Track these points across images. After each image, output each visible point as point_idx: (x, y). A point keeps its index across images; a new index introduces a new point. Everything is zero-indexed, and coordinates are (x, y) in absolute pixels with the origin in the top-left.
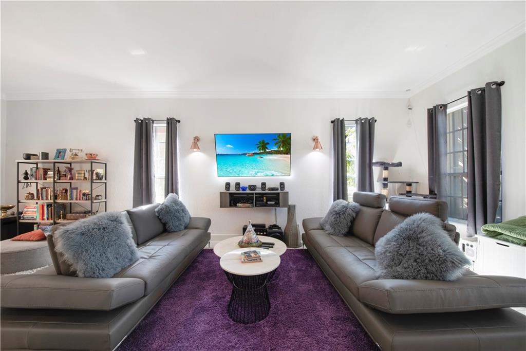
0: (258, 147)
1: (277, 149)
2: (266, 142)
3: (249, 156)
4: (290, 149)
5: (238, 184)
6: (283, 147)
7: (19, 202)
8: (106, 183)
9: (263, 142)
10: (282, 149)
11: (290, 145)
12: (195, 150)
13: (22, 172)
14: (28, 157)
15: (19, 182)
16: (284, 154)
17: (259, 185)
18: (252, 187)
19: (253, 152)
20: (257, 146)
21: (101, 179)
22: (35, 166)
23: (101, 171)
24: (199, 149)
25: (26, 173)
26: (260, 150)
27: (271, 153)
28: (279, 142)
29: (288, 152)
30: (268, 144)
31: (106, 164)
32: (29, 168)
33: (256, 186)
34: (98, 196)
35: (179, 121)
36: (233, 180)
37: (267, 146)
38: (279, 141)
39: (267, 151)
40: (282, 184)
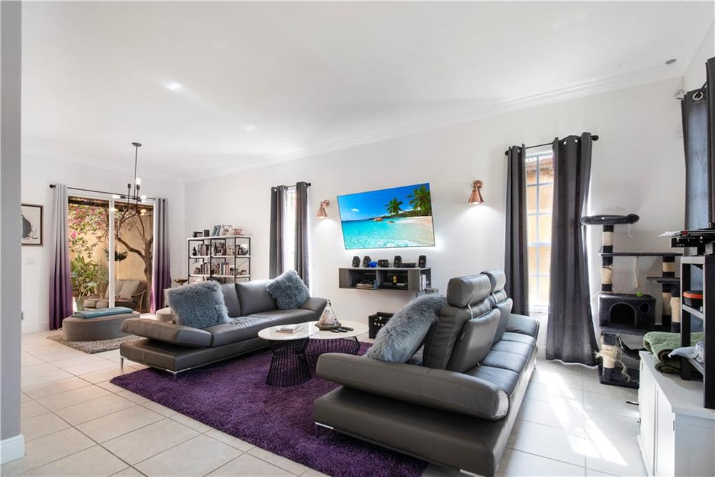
0: (389, 209)
1: (412, 209)
2: (398, 201)
3: (377, 221)
4: (431, 209)
5: (367, 259)
6: (420, 206)
7: (189, 276)
8: (250, 258)
9: (395, 202)
10: (419, 209)
11: (430, 201)
12: (322, 217)
13: (192, 249)
14: (196, 235)
15: (189, 258)
16: (423, 215)
17: (391, 260)
18: (383, 263)
19: (382, 216)
20: (388, 207)
21: (245, 254)
22: (202, 243)
23: (245, 246)
24: (326, 216)
25: (195, 250)
26: (391, 212)
27: (404, 215)
28: (416, 200)
29: (428, 212)
30: (401, 203)
31: (250, 239)
32: (196, 245)
33: (387, 261)
34: (242, 271)
35: (310, 185)
36: (361, 254)
37: (399, 206)
38: (415, 198)
39: (400, 212)
40: (423, 259)
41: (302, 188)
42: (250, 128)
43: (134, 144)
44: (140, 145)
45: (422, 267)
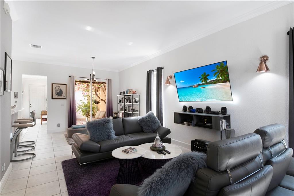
0: (201, 79)
1: (216, 79)
2: (207, 74)
3: (195, 87)
4: (228, 77)
5: (191, 107)
6: (221, 76)
7: (118, 111)
8: (139, 104)
9: (205, 75)
10: (220, 78)
11: (228, 73)
13: (119, 100)
14: (120, 93)
15: (118, 103)
16: (223, 82)
17: (204, 108)
18: (199, 110)
19: (198, 84)
20: (200, 78)
21: (137, 102)
22: (123, 97)
23: (137, 99)
25: (120, 100)
26: (202, 81)
27: (211, 83)
28: (218, 72)
29: (226, 79)
30: (208, 75)
31: (139, 95)
32: (120, 98)
33: (201, 109)
34: (136, 110)
36: (187, 104)
37: (207, 78)
38: (217, 71)
39: (208, 81)
40: (224, 109)
41: (159, 70)
42: (130, 44)
43: (92, 57)
44: (95, 58)
45: (223, 114)
